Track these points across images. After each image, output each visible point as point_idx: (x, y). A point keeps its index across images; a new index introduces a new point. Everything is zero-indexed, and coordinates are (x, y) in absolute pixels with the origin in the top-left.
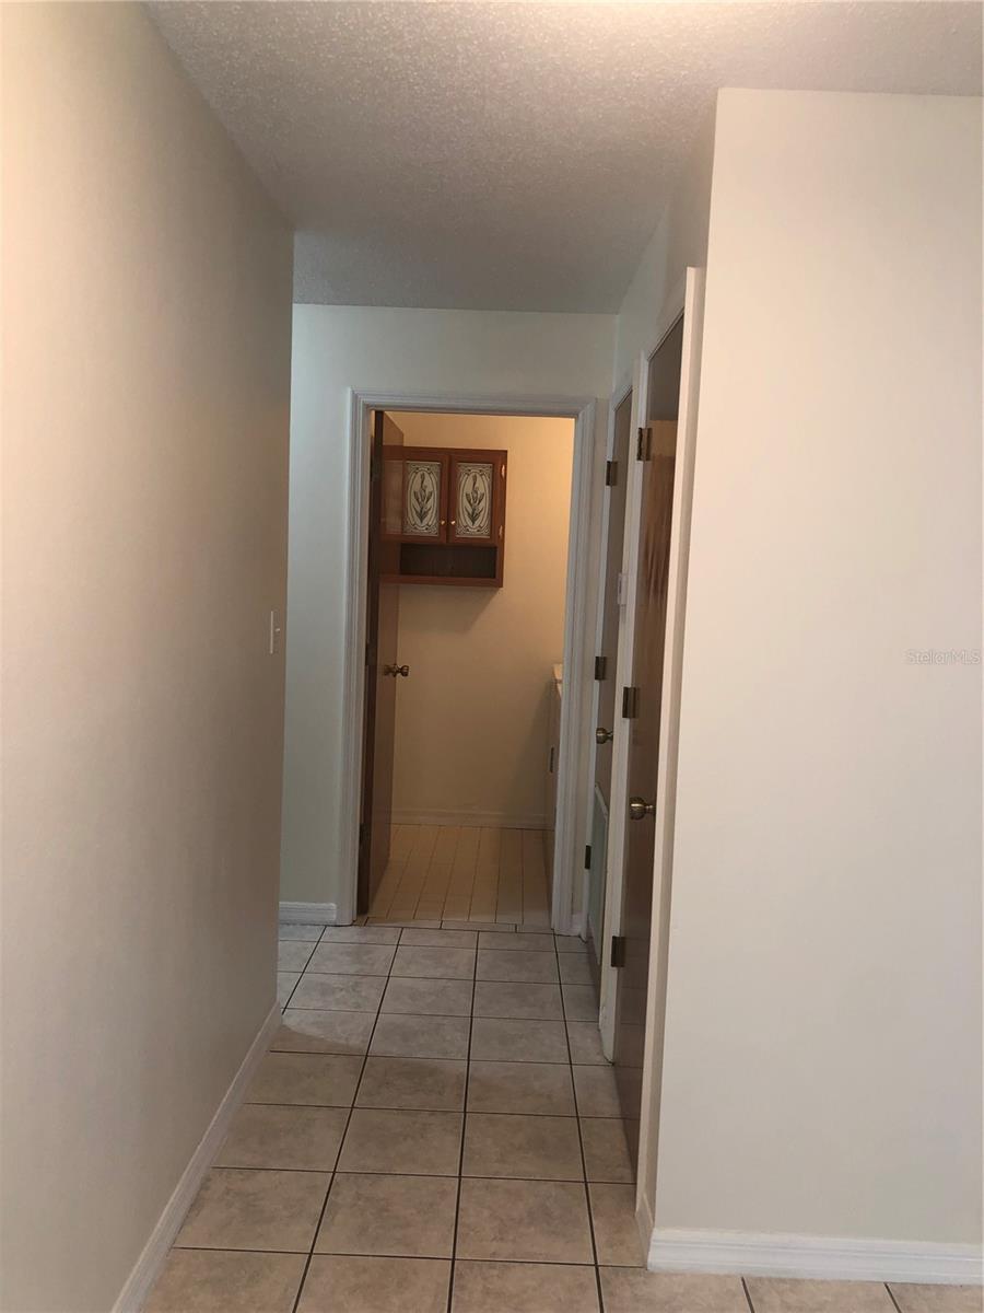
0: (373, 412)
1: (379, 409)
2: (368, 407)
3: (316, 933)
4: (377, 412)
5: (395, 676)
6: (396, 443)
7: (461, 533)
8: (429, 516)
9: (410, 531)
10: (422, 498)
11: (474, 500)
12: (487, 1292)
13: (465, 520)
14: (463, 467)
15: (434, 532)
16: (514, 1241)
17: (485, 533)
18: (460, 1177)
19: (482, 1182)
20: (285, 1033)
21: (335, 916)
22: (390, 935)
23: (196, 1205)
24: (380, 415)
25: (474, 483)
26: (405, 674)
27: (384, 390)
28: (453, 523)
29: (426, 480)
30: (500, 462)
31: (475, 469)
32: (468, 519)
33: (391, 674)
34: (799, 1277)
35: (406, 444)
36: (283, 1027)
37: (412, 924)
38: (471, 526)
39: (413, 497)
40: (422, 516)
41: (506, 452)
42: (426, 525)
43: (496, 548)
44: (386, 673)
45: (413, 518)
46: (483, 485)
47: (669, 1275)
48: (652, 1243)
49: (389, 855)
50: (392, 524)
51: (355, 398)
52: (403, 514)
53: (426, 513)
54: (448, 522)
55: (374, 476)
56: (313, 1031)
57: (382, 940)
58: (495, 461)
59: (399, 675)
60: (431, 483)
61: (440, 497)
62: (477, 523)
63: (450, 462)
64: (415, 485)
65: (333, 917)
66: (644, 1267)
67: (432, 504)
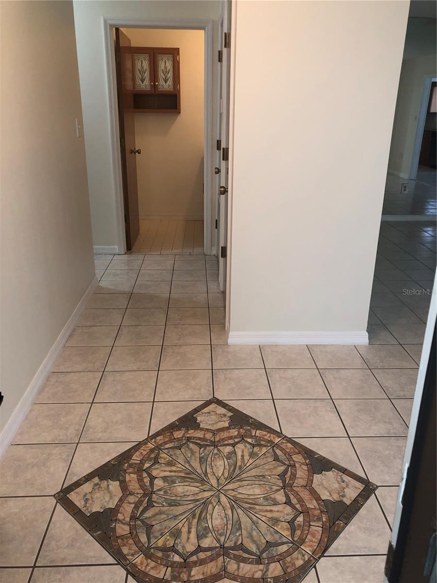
0: (114, 28)
1: (117, 27)
2: (111, 26)
3: (111, 257)
4: (116, 28)
5: (135, 154)
6: (127, 45)
7: (161, 88)
8: (146, 81)
9: (137, 88)
10: (142, 72)
11: (166, 72)
12: (173, 352)
13: (162, 82)
14: (160, 57)
15: (148, 88)
16: (184, 340)
17: (171, 88)
18: (165, 325)
19: (173, 326)
20: (99, 288)
21: (118, 251)
22: (141, 257)
23: (71, 336)
24: (117, 30)
25: (165, 64)
26: (140, 153)
27: (119, 17)
28: (157, 83)
29: (142, 64)
30: (176, 54)
31: (165, 57)
32: (163, 81)
33: (133, 153)
34: (278, 344)
35: (132, 45)
36: (99, 286)
37: (150, 253)
38: (165, 85)
39: (138, 71)
40: (143, 81)
41: (179, 49)
42: (145, 85)
43: (177, 95)
44: (131, 153)
45: (138, 82)
46: (169, 65)
47: (235, 345)
48: (229, 336)
49: (139, 231)
50: (129, 84)
51: (105, 21)
52: (134, 79)
53: (144, 79)
54: (154, 83)
55: (117, 60)
56: (112, 287)
57: (137, 259)
58: (174, 53)
59: (137, 153)
60: (146, 65)
61: (150, 71)
62: (168, 83)
63: (154, 54)
64: (138, 65)
65: (117, 251)
66: (227, 344)
67: (147, 75)
